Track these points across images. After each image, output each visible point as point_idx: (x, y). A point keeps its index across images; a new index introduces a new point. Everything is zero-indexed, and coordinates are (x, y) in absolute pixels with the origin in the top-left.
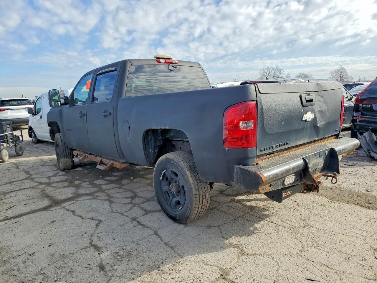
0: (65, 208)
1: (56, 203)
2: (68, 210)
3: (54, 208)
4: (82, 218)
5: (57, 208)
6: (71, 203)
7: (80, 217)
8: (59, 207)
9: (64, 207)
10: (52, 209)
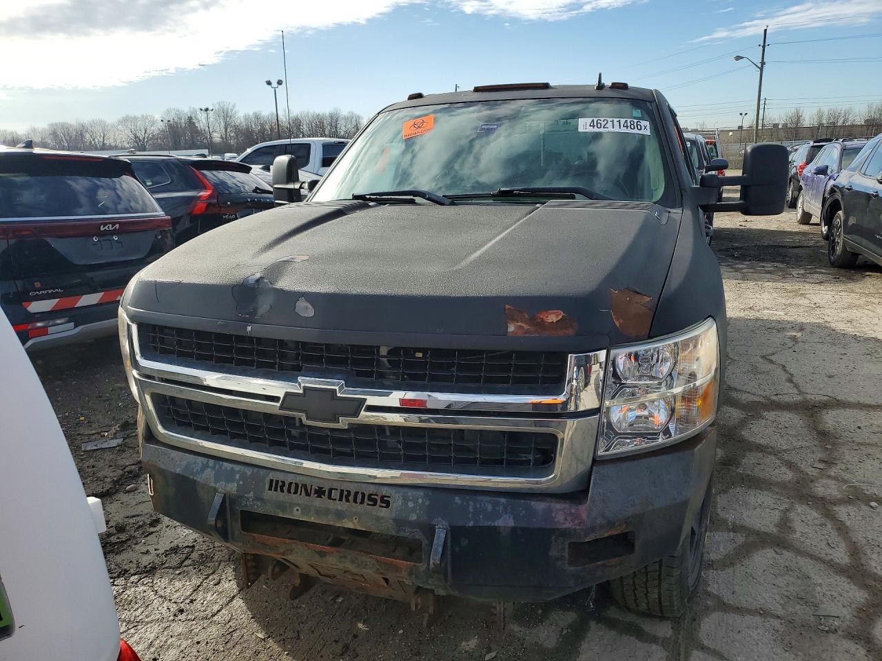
0: (800, 391)
1: (811, 409)
2: (796, 386)
3: (819, 398)
4: (784, 367)
5: (812, 397)
6: (781, 397)
7: (787, 369)
8: (809, 397)
9: (801, 393)
10: (825, 398)
